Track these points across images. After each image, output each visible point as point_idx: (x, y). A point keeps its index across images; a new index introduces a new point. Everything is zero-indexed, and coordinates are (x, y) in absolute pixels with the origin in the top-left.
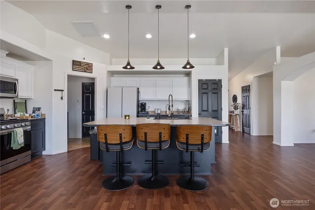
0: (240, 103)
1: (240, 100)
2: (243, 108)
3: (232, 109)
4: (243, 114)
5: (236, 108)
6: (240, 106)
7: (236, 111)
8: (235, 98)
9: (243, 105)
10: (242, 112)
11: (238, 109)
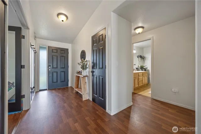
0: (89, 61)
1: (89, 57)
2: (93, 67)
3: (80, 69)
4: (93, 75)
5: (84, 67)
6: (90, 64)
7: (85, 71)
8: (83, 55)
9: (93, 63)
10: (93, 72)
11: (86, 68)
